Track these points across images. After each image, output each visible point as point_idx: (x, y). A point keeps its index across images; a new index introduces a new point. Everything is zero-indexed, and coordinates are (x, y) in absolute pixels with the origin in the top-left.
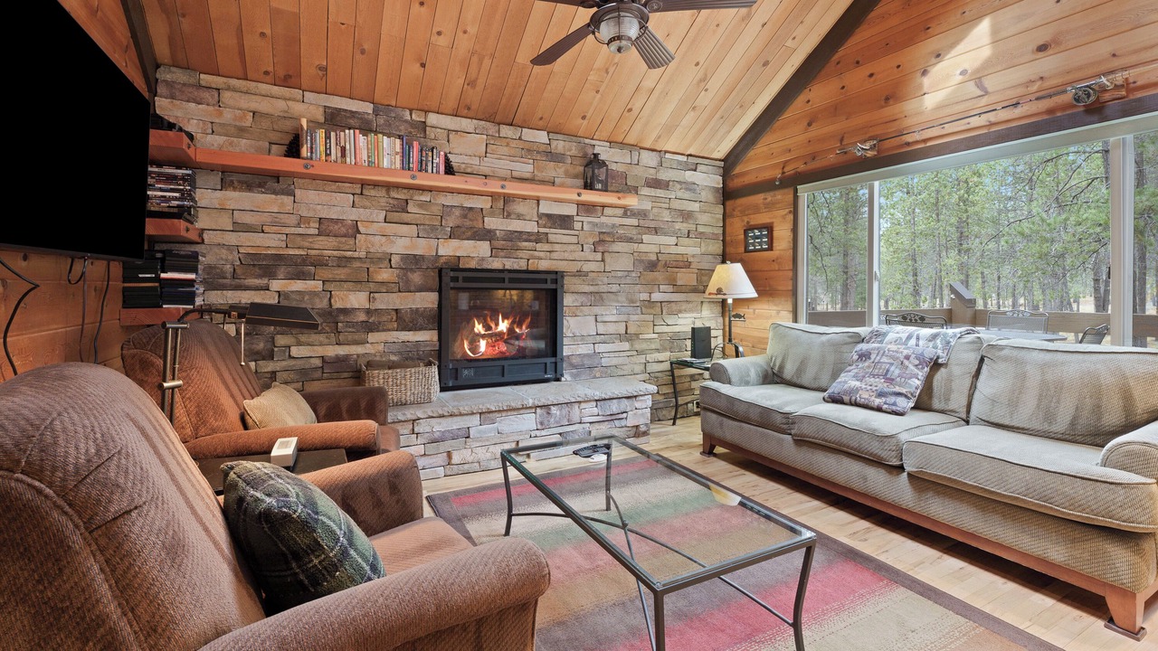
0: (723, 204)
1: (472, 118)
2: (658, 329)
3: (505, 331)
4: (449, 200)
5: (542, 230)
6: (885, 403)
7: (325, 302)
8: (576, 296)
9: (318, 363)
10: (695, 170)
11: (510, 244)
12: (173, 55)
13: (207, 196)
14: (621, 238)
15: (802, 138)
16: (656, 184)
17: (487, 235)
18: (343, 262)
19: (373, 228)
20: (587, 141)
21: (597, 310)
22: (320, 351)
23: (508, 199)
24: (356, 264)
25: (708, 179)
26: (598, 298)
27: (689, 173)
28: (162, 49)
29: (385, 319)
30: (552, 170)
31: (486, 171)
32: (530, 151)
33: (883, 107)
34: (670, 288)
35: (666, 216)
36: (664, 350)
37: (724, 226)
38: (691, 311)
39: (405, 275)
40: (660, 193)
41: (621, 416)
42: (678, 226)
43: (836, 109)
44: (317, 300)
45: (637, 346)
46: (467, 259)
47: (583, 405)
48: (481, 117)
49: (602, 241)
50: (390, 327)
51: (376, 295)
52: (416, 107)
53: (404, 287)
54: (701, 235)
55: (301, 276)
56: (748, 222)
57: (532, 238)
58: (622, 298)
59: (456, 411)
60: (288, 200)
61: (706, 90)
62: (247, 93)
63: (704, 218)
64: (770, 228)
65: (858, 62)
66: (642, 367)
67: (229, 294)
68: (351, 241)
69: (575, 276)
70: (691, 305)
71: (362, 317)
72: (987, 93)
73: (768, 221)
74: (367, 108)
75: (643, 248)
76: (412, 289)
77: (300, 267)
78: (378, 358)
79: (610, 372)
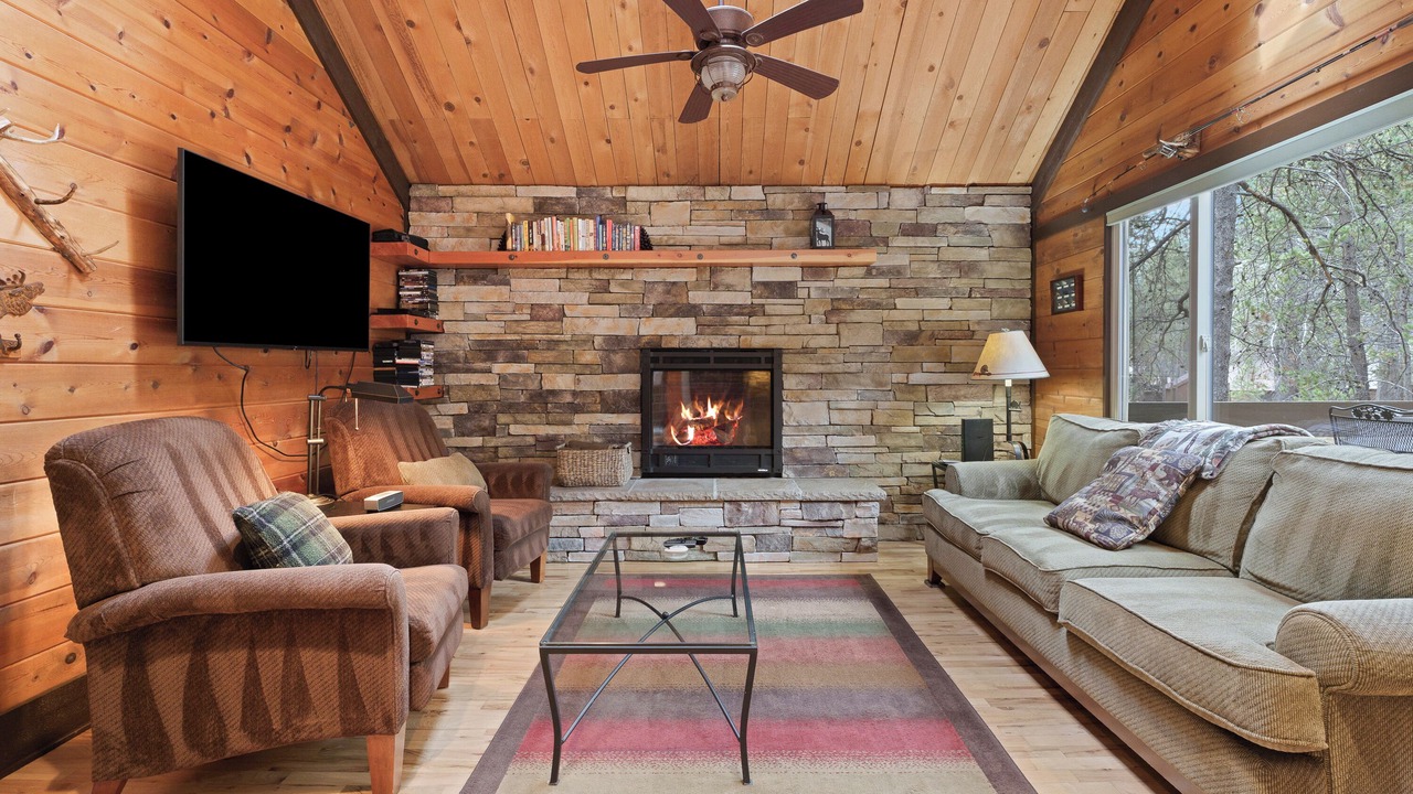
0: (1032, 247)
1: (673, 185)
2: (919, 420)
3: (715, 417)
4: (651, 276)
5: (756, 301)
6: (1096, 531)
7: (536, 383)
8: (801, 377)
9: (531, 440)
10: (982, 205)
11: (718, 319)
12: (418, 175)
13: (445, 292)
14: (863, 304)
15: (1114, 140)
16: (916, 230)
17: (691, 311)
18: (552, 345)
19: (579, 311)
20: (814, 189)
21: (830, 394)
22: (533, 430)
23: (714, 269)
24: (563, 347)
25: (1001, 214)
26: (829, 380)
27: (970, 210)
28: (410, 172)
29: (589, 401)
30: (767, 230)
31: (691, 240)
32: (740, 212)
33: (1207, 76)
34: (941, 367)
35: (933, 271)
36: (932, 448)
37: (1033, 278)
38: (974, 397)
39: (608, 356)
40: (921, 241)
41: (834, 524)
42: (953, 283)
43: (1152, 89)
44: (529, 382)
45: (889, 441)
46: (670, 338)
47: (783, 506)
48: (685, 182)
49: (835, 310)
50: (594, 409)
51: (581, 377)
52: (616, 183)
53: (608, 369)
54: (992, 294)
55: (517, 359)
56: (1058, 271)
57: (744, 311)
58: (866, 380)
59: (634, 498)
60: (504, 289)
61: (960, 98)
62: (472, 196)
63: (999, 269)
64: (1079, 278)
65: (1177, 12)
66: (897, 469)
67: (462, 376)
68: (558, 325)
69: (799, 353)
70: (974, 390)
71: (568, 398)
72: (1342, 25)
73: (1078, 267)
74: (571, 192)
75: (895, 315)
76: (615, 370)
77: (516, 352)
78: (582, 440)
79: (845, 472)
